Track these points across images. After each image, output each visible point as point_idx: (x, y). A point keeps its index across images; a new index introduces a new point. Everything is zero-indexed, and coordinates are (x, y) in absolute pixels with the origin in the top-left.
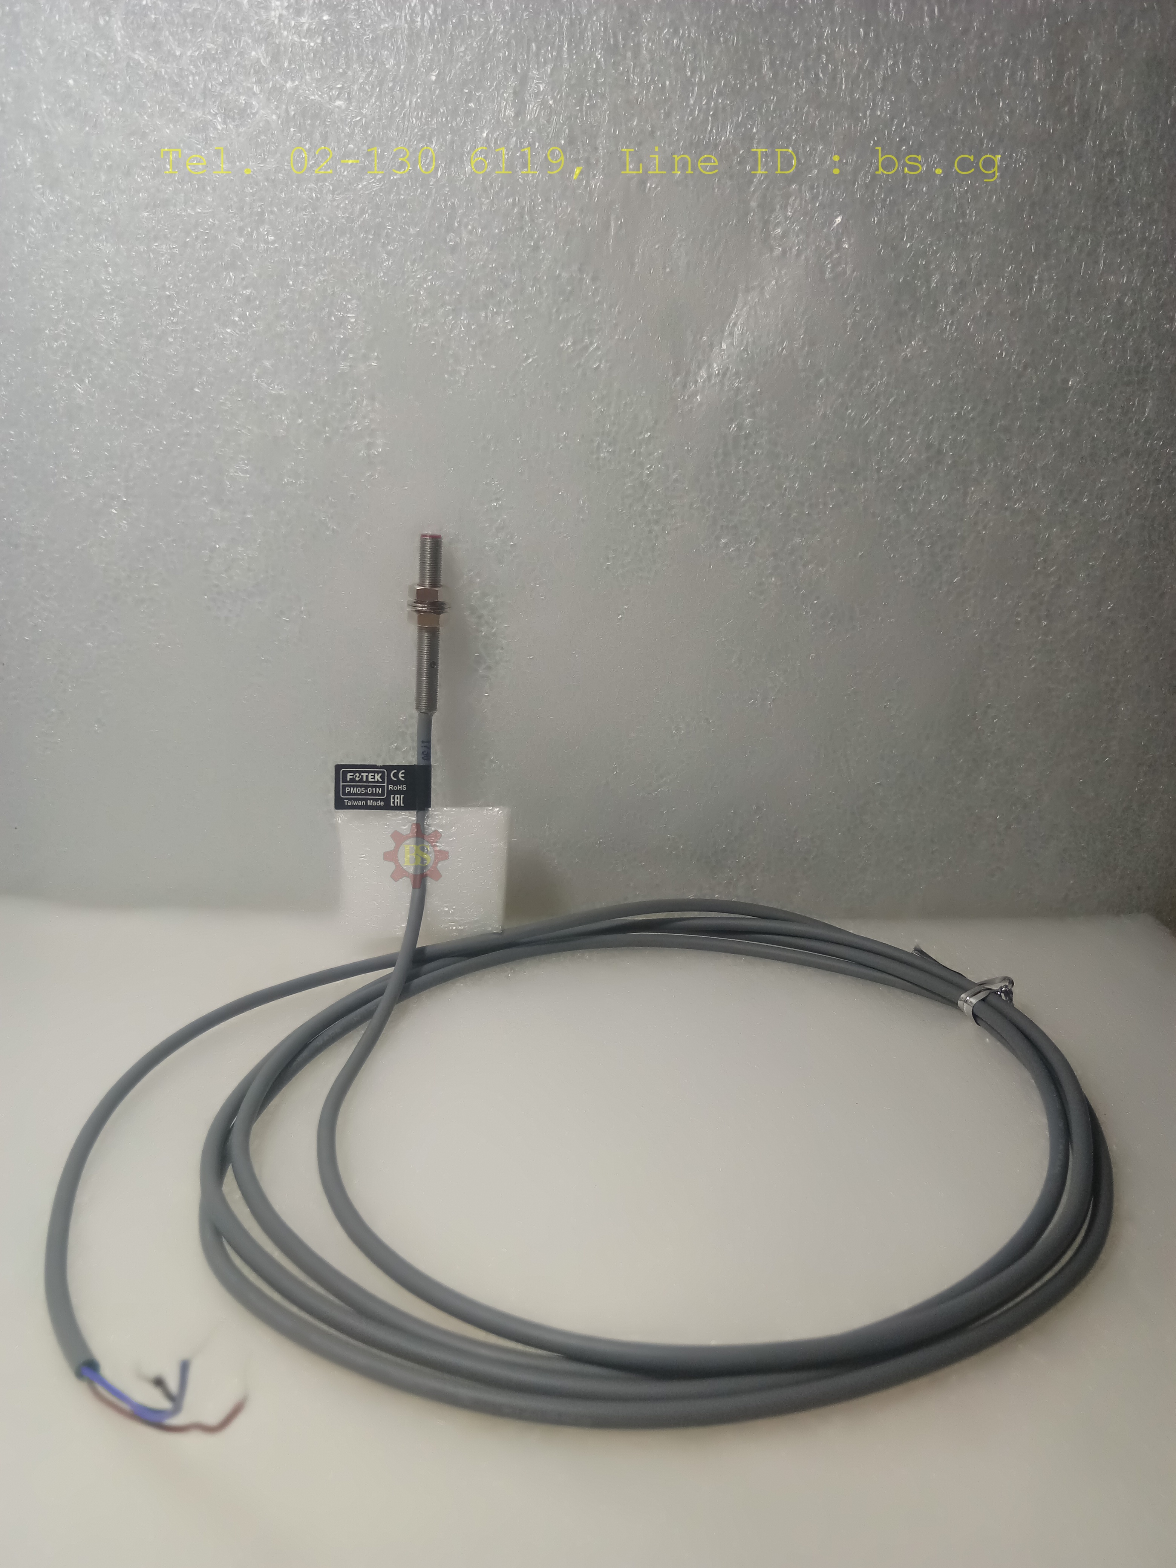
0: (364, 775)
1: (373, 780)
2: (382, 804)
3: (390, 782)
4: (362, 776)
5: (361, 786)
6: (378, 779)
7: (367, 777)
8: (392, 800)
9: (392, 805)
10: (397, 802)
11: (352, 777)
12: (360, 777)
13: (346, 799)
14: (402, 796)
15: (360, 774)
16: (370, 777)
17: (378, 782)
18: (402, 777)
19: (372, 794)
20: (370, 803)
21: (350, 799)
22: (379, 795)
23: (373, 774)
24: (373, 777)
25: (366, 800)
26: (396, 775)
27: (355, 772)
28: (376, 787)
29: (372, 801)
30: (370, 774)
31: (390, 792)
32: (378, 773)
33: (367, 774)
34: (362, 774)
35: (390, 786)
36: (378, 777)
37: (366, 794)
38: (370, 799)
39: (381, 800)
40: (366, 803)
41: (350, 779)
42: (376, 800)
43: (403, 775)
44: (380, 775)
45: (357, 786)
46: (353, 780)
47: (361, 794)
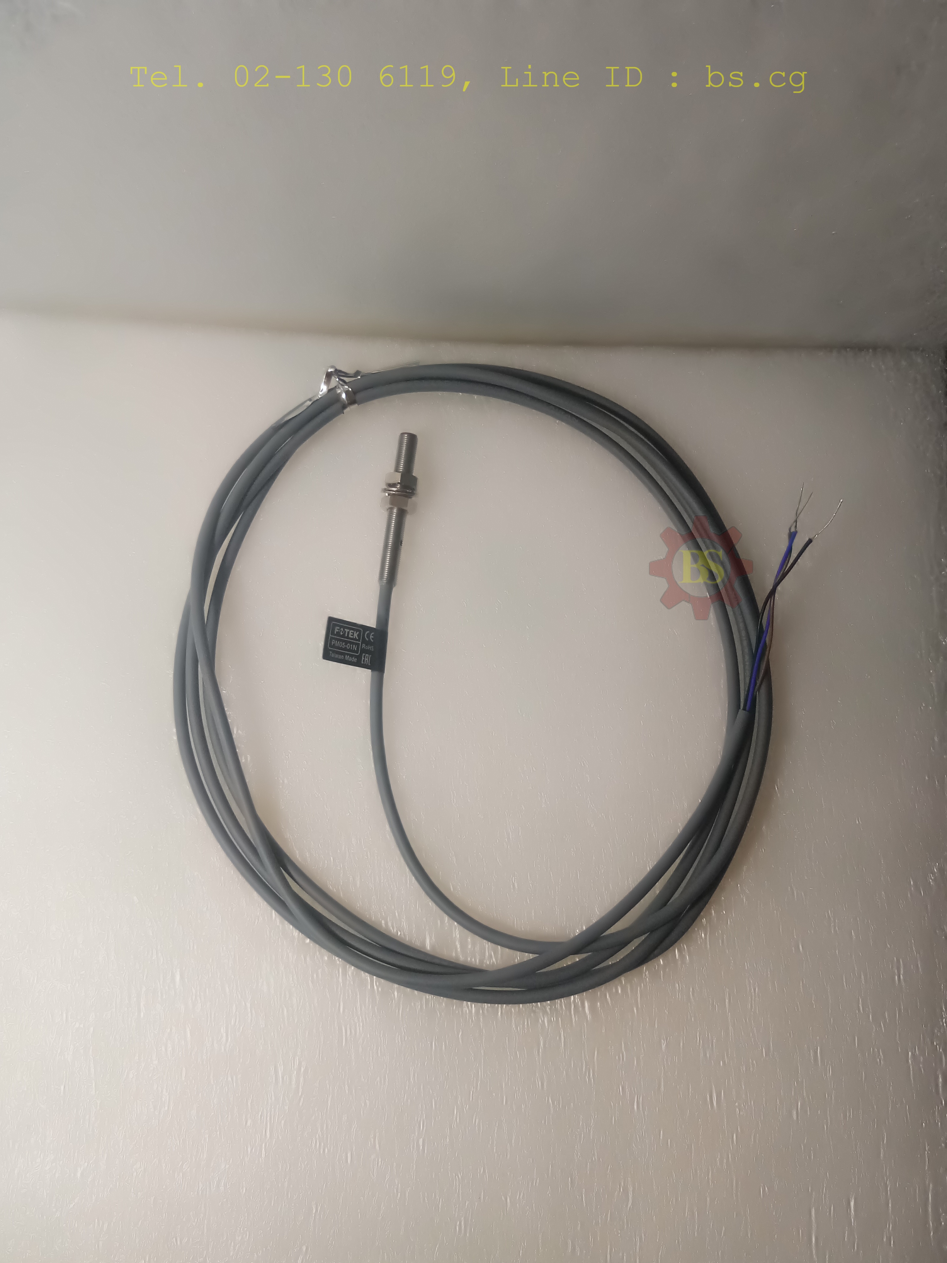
0: (347, 630)
1: (352, 637)
2: (355, 660)
3: (364, 641)
4: (345, 631)
5: (343, 641)
6: (356, 637)
7: (348, 633)
8: (363, 658)
9: (362, 663)
10: (366, 661)
11: (338, 631)
12: (344, 632)
13: (331, 650)
14: (370, 656)
15: (344, 630)
16: (350, 634)
17: (355, 639)
18: (372, 638)
19: (349, 650)
20: (347, 657)
21: (333, 652)
22: (354, 651)
23: (353, 631)
24: (352, 634)
25: (344, 654)
26: (368, 636)
27: (341, 627)
28: (353, 643)
29: (348, 656)
30: (351, 631)
31: (363, 651)
32: (357, 630)
33: (348, 630)
34: (346, 630)
35: (363, 644)
36: (356, 635)
37: (345, 649)
38: (348, 654)
39: (356, 657)
40: (345, 657)
41: (337, 632)
42: (351, 656)
43: (373, 637)
44: (358, 633)
45: (341, 640)
46: (338, 634)
47: (341, 649)
